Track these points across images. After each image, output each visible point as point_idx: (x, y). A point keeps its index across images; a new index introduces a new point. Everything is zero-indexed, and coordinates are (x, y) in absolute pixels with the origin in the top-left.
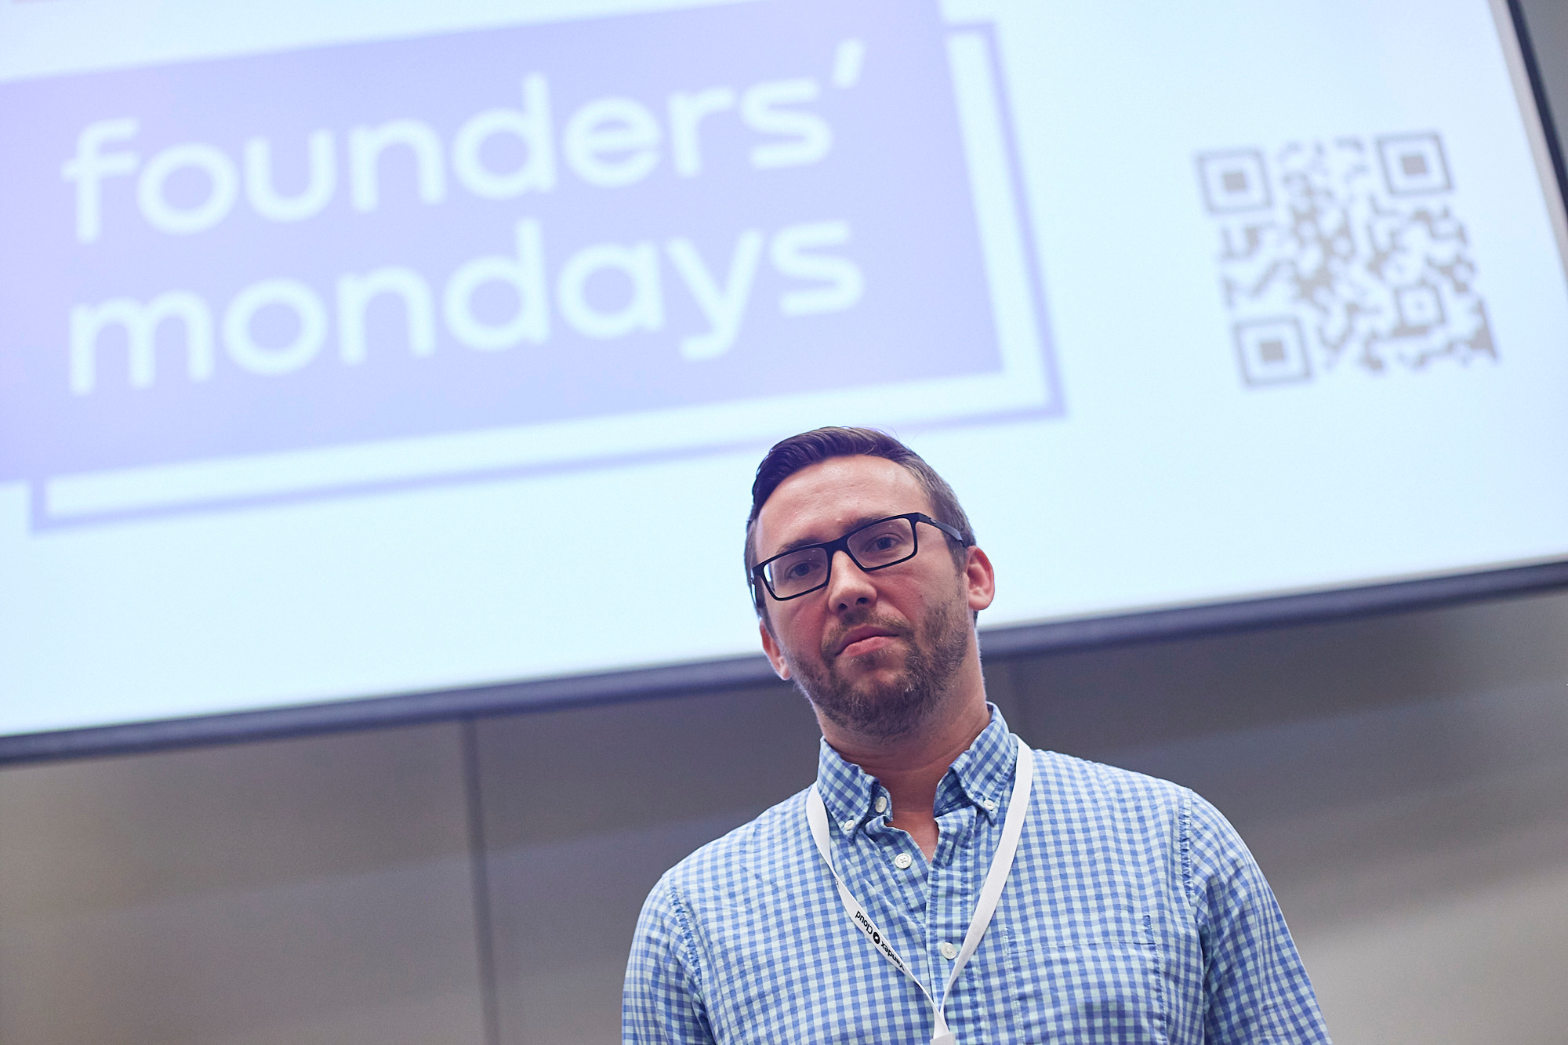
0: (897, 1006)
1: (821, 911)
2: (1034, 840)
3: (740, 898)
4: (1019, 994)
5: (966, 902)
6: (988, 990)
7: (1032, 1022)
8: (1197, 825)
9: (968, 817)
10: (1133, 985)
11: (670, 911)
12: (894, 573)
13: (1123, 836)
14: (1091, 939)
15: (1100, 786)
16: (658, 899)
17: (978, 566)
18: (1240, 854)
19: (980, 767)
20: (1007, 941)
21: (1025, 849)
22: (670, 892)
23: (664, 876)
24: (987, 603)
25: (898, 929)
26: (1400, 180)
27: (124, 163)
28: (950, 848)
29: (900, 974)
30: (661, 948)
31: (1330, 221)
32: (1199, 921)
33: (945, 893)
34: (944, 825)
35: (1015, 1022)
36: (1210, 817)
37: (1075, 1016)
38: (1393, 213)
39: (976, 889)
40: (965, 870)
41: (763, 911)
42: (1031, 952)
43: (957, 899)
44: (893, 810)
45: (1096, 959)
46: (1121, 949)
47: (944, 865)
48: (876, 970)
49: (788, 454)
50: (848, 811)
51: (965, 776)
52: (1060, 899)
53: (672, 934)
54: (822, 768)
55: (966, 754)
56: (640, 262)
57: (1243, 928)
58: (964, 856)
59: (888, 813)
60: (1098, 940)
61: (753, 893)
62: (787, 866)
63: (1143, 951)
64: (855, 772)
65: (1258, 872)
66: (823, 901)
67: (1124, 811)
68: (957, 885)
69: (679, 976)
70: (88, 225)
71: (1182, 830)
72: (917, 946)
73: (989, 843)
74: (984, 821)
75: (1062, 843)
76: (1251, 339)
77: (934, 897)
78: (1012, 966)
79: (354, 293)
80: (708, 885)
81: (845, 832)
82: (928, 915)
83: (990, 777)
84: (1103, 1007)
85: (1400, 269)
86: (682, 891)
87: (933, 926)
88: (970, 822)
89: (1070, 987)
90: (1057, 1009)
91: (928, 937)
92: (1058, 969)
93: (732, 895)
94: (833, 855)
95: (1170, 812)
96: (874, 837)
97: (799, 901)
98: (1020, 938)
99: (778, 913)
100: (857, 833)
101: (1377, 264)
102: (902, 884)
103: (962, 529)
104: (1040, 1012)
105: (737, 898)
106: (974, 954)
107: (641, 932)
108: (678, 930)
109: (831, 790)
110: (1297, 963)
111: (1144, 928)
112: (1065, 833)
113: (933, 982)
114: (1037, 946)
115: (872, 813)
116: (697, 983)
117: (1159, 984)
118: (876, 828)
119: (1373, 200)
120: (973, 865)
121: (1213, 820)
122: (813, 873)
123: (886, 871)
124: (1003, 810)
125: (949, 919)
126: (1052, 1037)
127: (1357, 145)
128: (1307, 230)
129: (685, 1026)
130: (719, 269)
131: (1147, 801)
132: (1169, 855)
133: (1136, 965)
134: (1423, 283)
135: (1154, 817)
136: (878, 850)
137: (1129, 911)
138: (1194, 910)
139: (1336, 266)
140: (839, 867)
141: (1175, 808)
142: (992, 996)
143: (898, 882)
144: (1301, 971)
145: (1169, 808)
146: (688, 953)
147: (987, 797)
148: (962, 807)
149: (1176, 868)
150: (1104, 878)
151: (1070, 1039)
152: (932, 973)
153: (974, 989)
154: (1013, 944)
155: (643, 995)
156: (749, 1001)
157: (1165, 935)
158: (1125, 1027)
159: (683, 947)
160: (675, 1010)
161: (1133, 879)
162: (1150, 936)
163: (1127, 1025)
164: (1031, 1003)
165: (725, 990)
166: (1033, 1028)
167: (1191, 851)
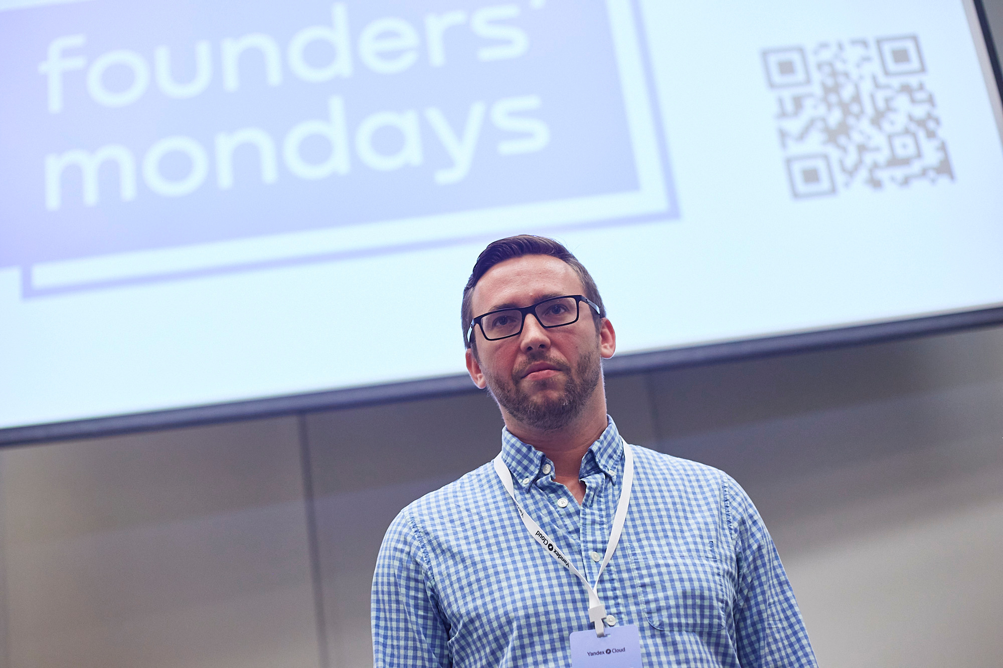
0: (566, 589)
2: (640, 495)
3: (458, 523)
4: (641, 583)
5: (604, 528)
6: (621, 580)
8: (732, 493)
9: (601, 479)
10: (708, 581)
11: (410, 531)
13: (691, 496)
14: (681, 553)
15: (673, 466)
17: (606, 330)
19: (605, 450)
20: (631, 552)
21: (635, 500)
22: (410, 520)
24: (611, 354)
25: (562, 543)
26: (892, 66)
27: (77, 63)
28: (592, 496)
30: (404, 554)
31: (847, 93)
32: (737, 549)
33: (590, 523)
35: (639, 600)
36: (737, 488)
37: (676, 597)
38: (888, 87)
39: (608, 521)
40: (601, 510)
41: (474, 530)
42: (646, 559)
43: (597, 527)
44: (556, 472)
45: (685, 565)
46: (699, 559)
47: (589, 506)
50: (524, 473)
51: (598, 455)
53: (412, 545)
54: (505, 446)
55: (598, 441)
56: (408, 123)
57: (760, 556)
58: (599, 502)
59: (552, 474)
60: (685, 554)
61: (466, 520)
62: (487, 505)
63: (711, 562)
64: (529, 449)
66: (513, 525)
67: (690, 481)
68: (598, 519)
69: (417, 572)
70: (55, 103)
71: (725, 495)
72: (575, 553)
73: (614, 495)
74: (609, 482)
75: (657, 497)
76: (797, 167)
77: (584, 524)
78: (635, 567)
79: (225, 144)
80: (436, 516)
81: (523, 485)
82: (581, 535)
83: (610, 457)
84: (692, 592)
85: (892, 123)
86: (419, 520)
87: (585, 542)
88: (602, 482)
89: (672, 581)
90: (665, 593)
91: (582, 548)
92: (664, 570)
93: (452, 521)
94: (517, 498)
95: (717, 484)
96: (543, 488)
97: (497, 524)
98: (638, 551)
99: (484, 531)
100: (531, 486)
101: (877, 120)
102: (563, 516)
103: (600, 306)
104: (655, 594)
105: (455, 522)
106: (611, 559)
107: (389, 544)
108: (416, 543)
109: (513, 460)
111: (710, 548)
112: (657, 492)
113: (588, 575)
114: (649, 556)
115: (541, 474)
116: (430, 576)
117: (721, 582)
118: (545, 483)
119: (874, 78)
120: (605, 507)
122: (504, 508)
123: (552, 508)
124: (619, 477)
125: (594, 538)
126: (663, 609)
127: (864, 44)
128: (833, 98)
129: (418, 603)
130: (458, 128)
131: (702, 477)
132: (719, 508)
133: (708, 569)
134: (907, 131)
135: (708, 486)
136: (546, 496)
137: (701, 538)
138: (734, 542)
139: (851, 121)
141: (719, 482)
142: (624, 584)
143: (560, 515)
144: (787, 583)
145: (716, 481)
146: (424, 557)
147: (610, 468)
148: (595, 473)
149: (723, 516)
150: (683, 521)
151: (673, 611)
152: (586, 569)
153: (613, 580)
154: (634, 554)
155: (389, 584)
156: (470, 584)
157: (720, 554)
158: (704, 605)
159: (420, 553)
160: (412, 593)
161: (701, 520)
162: (713, 554)
163: (705, 604)
164: (649, 589)
165: (454, 578)
166: (651, 604)
167: (730, 507)
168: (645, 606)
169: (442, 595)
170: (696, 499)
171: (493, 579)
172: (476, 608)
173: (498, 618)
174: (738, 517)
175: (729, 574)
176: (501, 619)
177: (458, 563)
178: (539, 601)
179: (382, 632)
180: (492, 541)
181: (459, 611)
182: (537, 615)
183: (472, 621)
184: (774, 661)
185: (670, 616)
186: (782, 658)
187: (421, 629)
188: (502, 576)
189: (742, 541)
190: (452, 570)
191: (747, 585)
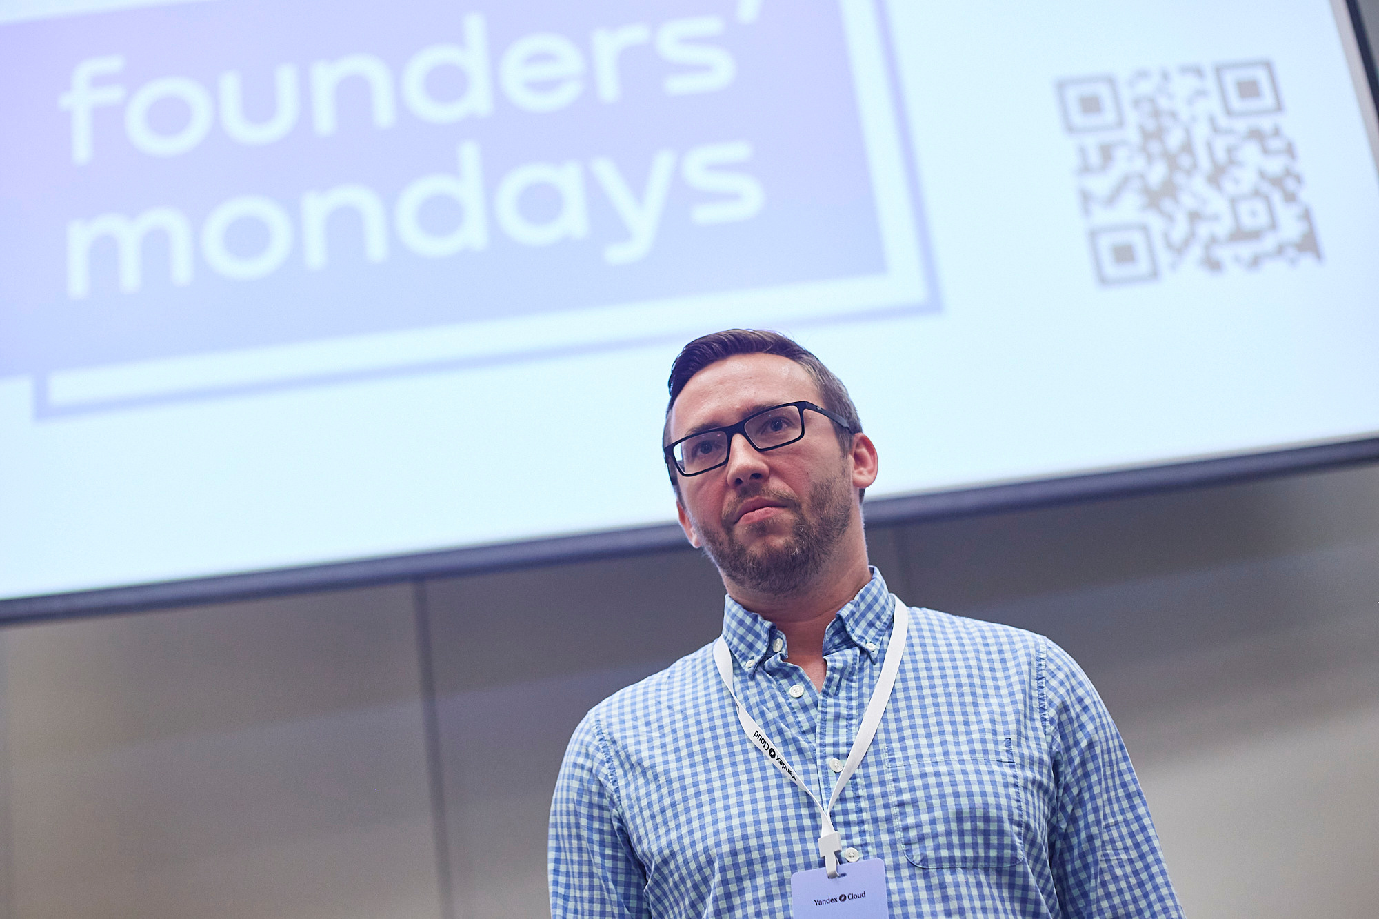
0: (791, 812)
1: (725, 734)
2: (910, 675)
3: (655, 726)
4: (898, 801)
5: (851, 725)
6: (871, 798)
7: (909, 825)
8: (1052, 667)
9: (852, 656)
10: (996, 795)
11: (594, 740)
12: (785, 453)
13: (987, 674)
14: (961, 756)
15: (967, 633)
16: (584, 733)
17: (864, 450)
18: (1088, 693)
19: (863, 615)
20: (887, 757)
21: (902, 682)
22: (595, 724)
23: (589, 712)
24: (870, 482)
25: (792, 748)
26: (1236, 103)
27: (113, 95)
28: (837, 680)
29: (793, 785)
30: (585, 772)
31: (1174, 139)
32: (1054, 748)
33: (833, 718)
34: (831, 661)
35: (894, 825)
36: (1062, 660)
37: (947, 820)
38: (1230, 132)
39: (859, 715)
40: (850, 699)
41: (674, 735)
42: (908, 766)
43: (843, 723)
44: (788, 648)
45: (964, 773)
46: (986, 765)
47: (832, 695)
48: (772, 782)
49: (697, 352)
50: (749, 653)
51: (850, 622)
52: (933, 724)
53: (595, 759)
54: (727, 618)
55: (851, 603)
56: (568, 179)
58: (849, 688)
59: (784, 651)
60: (967, 757)
61: (666, 721)
63: (1005, 768)
64: (755, 619)
65: (1102, 708)
66: (726, 725)
67: (989, 653)
68: (844, 711)
69: (601, 795)
70: (82, 150)
71: (1038, 671)
72: (808, 762)
73: (871, 678)
74: (866, 660)
75: (935, 677)
76: (1105, 243)
77: (823, 721)
78: (891, 778)
79: (316, 208)
80: (628, 717)
81: (747, 670)
82: (818, 736)
83: (871, 624)
85: (1237, 181)
86: (606, 723)
87: (823, 745)
88: (854, 659)
89: (942, 796)
90: (932, 814)
91: (818, 754)
92: (932, 780)
93: (648, 724)
94: (736, 688)
95: (1028, 655)
96: (772, 672)
97: (706, 725)
98: (898, 755)
99: (687, 736)
100: (756, 670)
101: (1216, 177)
102: (795, 710)
103: (849, 418)
104: (917, 816)
105: (652, 725)
107: (569, 758)
108: (600, 756)
109: (734, 636)
110: (1136, 787)
111: (1005, 748)
112: (937, 670)
113: (823, 791)
114: (914, 762)
115: (770, 652)
116: (616, 800)
117: (1019, 796)
118: (773, 664)
119: (1212, 120)
120: (857, 695)
121: (1065, 663)
122: (718, 702)
123: (781, 699)
124: (882, 652)
125: (836, 739)
126: (927, 838)
127: (1198, 72)
128: (1155, 147)
129: (604, 839)
130: (637, 185)
131: (1008, 646)
132: (1027, 691)
133: (998, 778)
134: (1256, 193)
135: (1014, 659)
136: (775, 683)
137: (993, 734)
138: (1049, 739)
139: (1180, 178)
140: (741, 697)
141: (1032, 651)
142: (874, 803)
143: (792, 709)
144: (1139, 793)
145: (1027, 651)
146: (609, 774)
147: (869, 640)
148: (848, 648)
149: (1033, 702)
150: (970, 709)
151: (942, 840)
152: (822, 784)
153: (859, 797)
154: (892, 760)
155: (568, 813)
156: (663, 811)
157: (1022, 756)
158: (990, 830)
159: (605, 770)
160: (596, 825)
161: (996, 708)
162: (1010, 756)
163: (991, 828)
164: (909, 809)
165: (644, 803)
166: (910, 830)
167: (1046, 688)
168: (902, 834)
169: (631, 826)
170: (994, 679)
171: (692, 802)
172: (670, 844)
173: (696, 856)
174: (1057, 702)
175: (1036, 784)
176: (700, 858)
177: (650, 781)
178: (751, 830)
179: (562, 879)
180: (696, 748)
181: (649, 848)
182: (747, 850)
183: (665, 862)
184: (1113, 908)
185: (937, 848)
186: (1125, 904)
187: (609, 875)
188: (705, 798)
189: (1063, 737)
190: (642, 792)
191: (1072, 800)
